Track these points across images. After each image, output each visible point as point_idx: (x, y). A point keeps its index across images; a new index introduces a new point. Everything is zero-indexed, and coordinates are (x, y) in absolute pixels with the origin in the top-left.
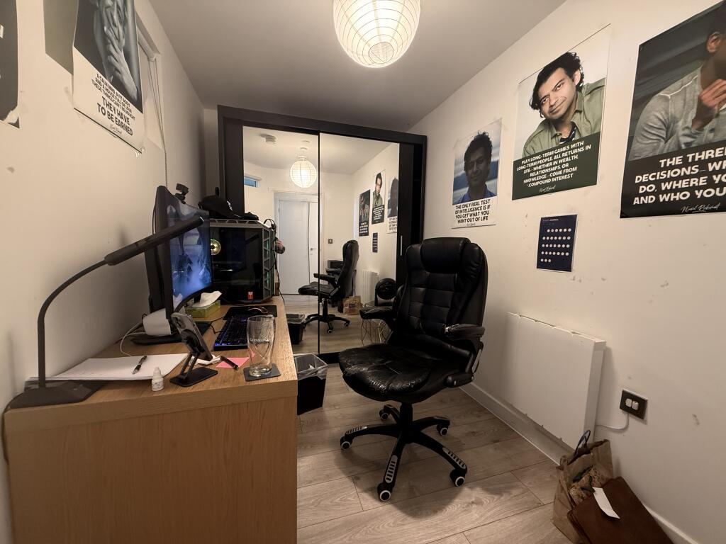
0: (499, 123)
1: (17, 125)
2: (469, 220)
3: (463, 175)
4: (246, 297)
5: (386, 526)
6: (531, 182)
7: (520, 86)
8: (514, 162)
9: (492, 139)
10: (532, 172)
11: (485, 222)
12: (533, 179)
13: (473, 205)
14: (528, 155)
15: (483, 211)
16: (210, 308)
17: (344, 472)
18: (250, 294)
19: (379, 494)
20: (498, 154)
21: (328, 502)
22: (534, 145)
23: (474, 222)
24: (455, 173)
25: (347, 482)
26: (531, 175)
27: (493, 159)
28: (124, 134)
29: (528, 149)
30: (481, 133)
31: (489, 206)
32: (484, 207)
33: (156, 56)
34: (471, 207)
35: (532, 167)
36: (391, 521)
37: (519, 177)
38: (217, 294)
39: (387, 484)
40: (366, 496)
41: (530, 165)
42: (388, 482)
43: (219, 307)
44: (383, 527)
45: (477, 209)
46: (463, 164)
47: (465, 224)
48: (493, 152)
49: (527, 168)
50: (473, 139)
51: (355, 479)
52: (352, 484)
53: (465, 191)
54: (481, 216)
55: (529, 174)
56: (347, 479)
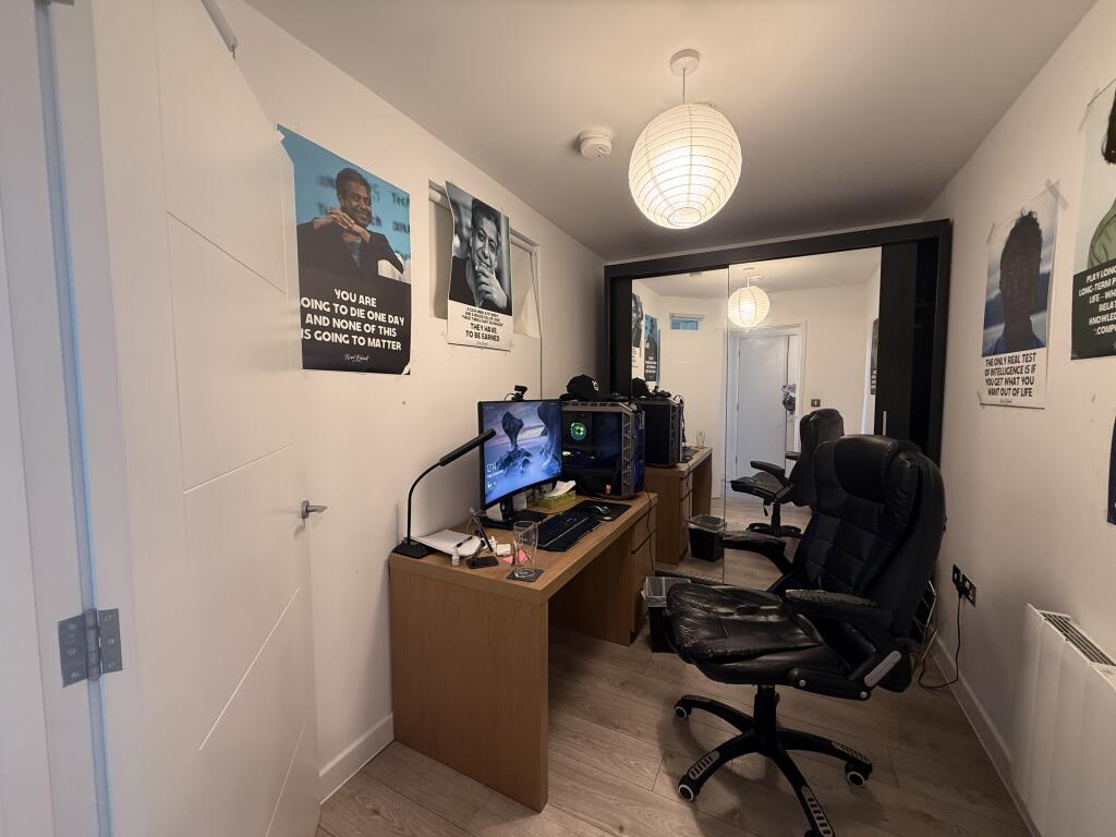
0: (1053, 190)
1: (409, 374)
2: (1004, 393)
3: (997, 297)
4: (604, 491)
5: (666, 824)
6: (1101, 324)
7: (1088, 111)
8: (1075, 276)
9: (1043, 226)
10: (1103, 301)
11: (1026, 401)
12: (1104, 318)
13: (1011, 360)
14: (1096, 264)
15: (1025, 375)
16: (560, 498)
17: (660, 740)
18: (608, 487)
19: (680, 784)
20: (1051, 258)
21: (621, 758)
22: (1106, 242)
23: (1010, 397)
24: (988, 293)
25: (657, 753)
26: (1102, 308)
27: (1044, 269)
28: (490, 343)
29: (1096, 250)
30: (1025, 214)
31: (1033, 369)
32: (1027, 367)
33: (535, 249)
34: (1007, 366)
35: (1102, 292)
36: (676, 822)
37: (1082, 310)
38: (572, 483)
39: (690, 779)
40: (667, 779)
41: (1100, 286)
42: (692, 776)
43: (574, 498)
44: (662, 822)
45: (1016, 371)
46: (998, 276)
47: (997, 398)
48: (1044, 253)
49: (1094, 293)
50: (1013, 226)
51: (668, 755)
52: (660, 758)
53: (998, 330)
54: (1021, 385)
55: (1097, 304)
56: (658, 750)
